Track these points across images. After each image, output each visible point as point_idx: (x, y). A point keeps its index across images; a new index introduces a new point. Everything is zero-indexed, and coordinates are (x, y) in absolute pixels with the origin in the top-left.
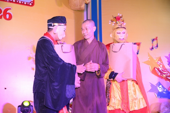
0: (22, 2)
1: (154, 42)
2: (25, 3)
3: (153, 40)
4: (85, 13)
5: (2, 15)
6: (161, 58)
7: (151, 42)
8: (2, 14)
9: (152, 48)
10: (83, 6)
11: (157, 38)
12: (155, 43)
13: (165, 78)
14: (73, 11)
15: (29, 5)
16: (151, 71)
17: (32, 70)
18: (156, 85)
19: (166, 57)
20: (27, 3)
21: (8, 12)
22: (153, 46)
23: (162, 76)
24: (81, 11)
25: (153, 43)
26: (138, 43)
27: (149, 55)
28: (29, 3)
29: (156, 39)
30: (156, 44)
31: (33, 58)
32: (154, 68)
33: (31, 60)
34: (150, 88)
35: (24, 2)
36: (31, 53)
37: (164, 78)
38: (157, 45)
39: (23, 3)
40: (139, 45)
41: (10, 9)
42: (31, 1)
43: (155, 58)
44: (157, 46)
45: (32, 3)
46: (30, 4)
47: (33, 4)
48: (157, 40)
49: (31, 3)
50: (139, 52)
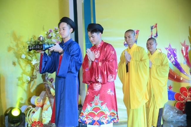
1: (153, 30)
3: (152, 28)
7: (150, 29)
11: (156, 24)
17: (13, 66)
19: (166, 49)
22: (152, 36)
25: (152, 31)
30: (156, 33)
31: (14, 49)
33: (12, 52)
36: (11, 42)
38: (157, 33)
44: (157, 35)
48: (156, 27)
50: (137, 43)
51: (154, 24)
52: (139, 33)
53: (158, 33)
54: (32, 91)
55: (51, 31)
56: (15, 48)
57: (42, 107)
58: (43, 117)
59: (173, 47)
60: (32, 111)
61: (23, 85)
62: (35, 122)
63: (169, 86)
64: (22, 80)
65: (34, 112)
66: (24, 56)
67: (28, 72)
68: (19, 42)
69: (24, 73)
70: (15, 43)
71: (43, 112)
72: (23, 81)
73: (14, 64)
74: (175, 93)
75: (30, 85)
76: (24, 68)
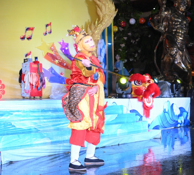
1: (47, 27)
3: (47, 25)
6: (54, 44)
7: (45, 27)
9: (46, 34)
11: (51, 23)
12: (49, 28)
13: (58, 63)
16: (44, 57)
18: (48, 71)
19: (60, 43)
22: (46, 32)
23: (55, 62)
25: (46, 29)
26: (31, 28)
27: (42, 40)
30: (50, 30)
32: (48, 53)
38: (51, 30)
40: (32, 30)
43: (48, 44)
44: (50, 32)
48: (51, 25)
50: (32, 37)
51: (48, 23)
52: (35, 29)
53: (52, 30)
59: (65, 42)
63: (61, 72)
74: (66, 78)
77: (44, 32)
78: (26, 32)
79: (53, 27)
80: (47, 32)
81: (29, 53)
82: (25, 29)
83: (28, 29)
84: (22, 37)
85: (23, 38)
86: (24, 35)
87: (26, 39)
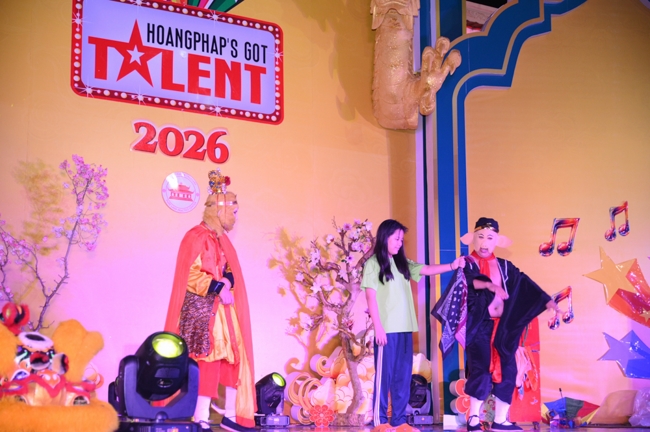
0: (251, 113)
1: (616, 217)
2: (261, 116)
3: (615, 212)
4: (419, 135)
5: (205, 151)
6: (639, 262)
7: (608, 216)
8: (205, 147)
9: (612, 235)
10: (414, 119)
11: (626, 204)
12: (620, 219)
14: (384, 131)
15: (270, 121)
16: (608, 302)
17: (280, 295)
18: (623, 342)
20: (265, 115)
21: (219, 141)
22: (614, 229)
23: (642, 316)
24: (408, 130)
25: (613, 220)
26: (570, 221)
27: (601, 254)
28: (270, 116)
29: (624, 208)
30: (624, 223)
31: (282, 263)
32: (619, 292)
33: (276, 268)
34: (605, 348)
35: (257, 114)
36: (276, 250)
37: (647, 320)
38: (627, 225)
39: (254, 115)
40: (572, 226)
41: (225, 134)
42: (276, 111)
43: (621, 264)
44: (626, 230)
45: (277, 114)
46: (274, 118)
47: (280, 119)
48: (626, 210)
49: (274, 114)
50: (573, 247)
51: (619, 204)
52: (580, 224)
53: (629, 224)
54: (320, 345)
55: (347, 227)
56: (285, 261)
57: (335, 377)
58: (338, 398)
60: (310, 385)
61: (300, 334)
62: (318, 406)
64: (298, 324)
65: (315, 387)
66: (300, 277)
67: (312, 308)
68: (293, 250)
69: (303, 309)
70: (284, 252)
71: (338, 388)
72: (299, 327)
73: (281, 292)
75: (316, 335)
76: (302, 301)
77: (608, 229)
78: (555, 232)
79: (634, 215)
80: (617, 231)
81: (565, 291)
82: (551, 225)
83: (560, 224)
84: (544, 246)
85: (547, 251)
86: (549, 241)
87: (555, 251)
